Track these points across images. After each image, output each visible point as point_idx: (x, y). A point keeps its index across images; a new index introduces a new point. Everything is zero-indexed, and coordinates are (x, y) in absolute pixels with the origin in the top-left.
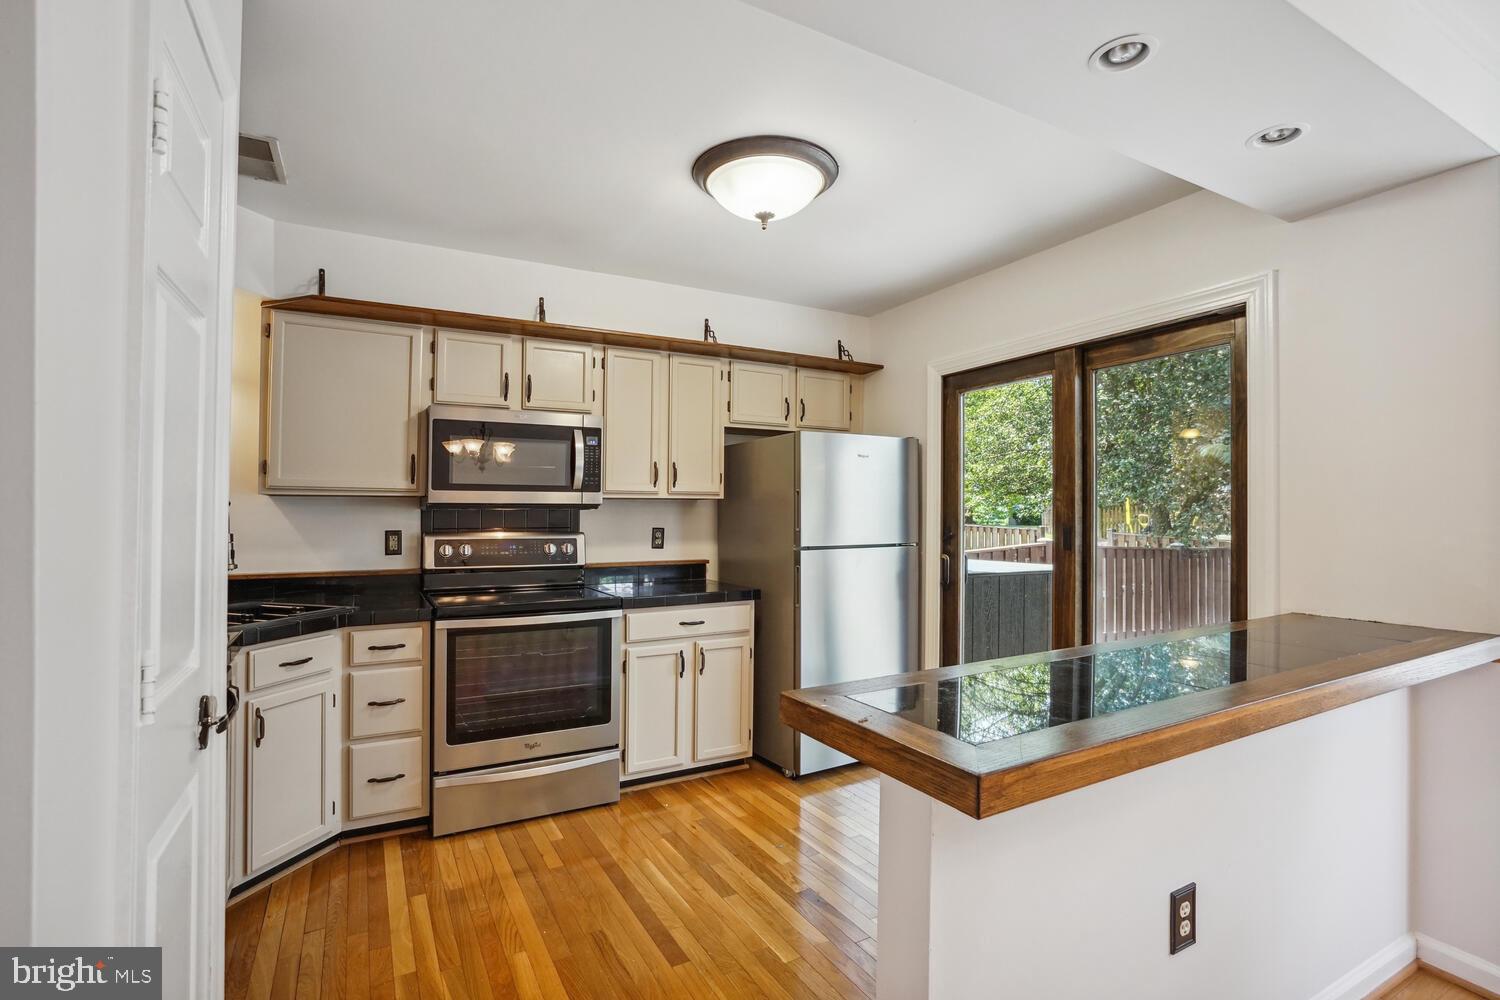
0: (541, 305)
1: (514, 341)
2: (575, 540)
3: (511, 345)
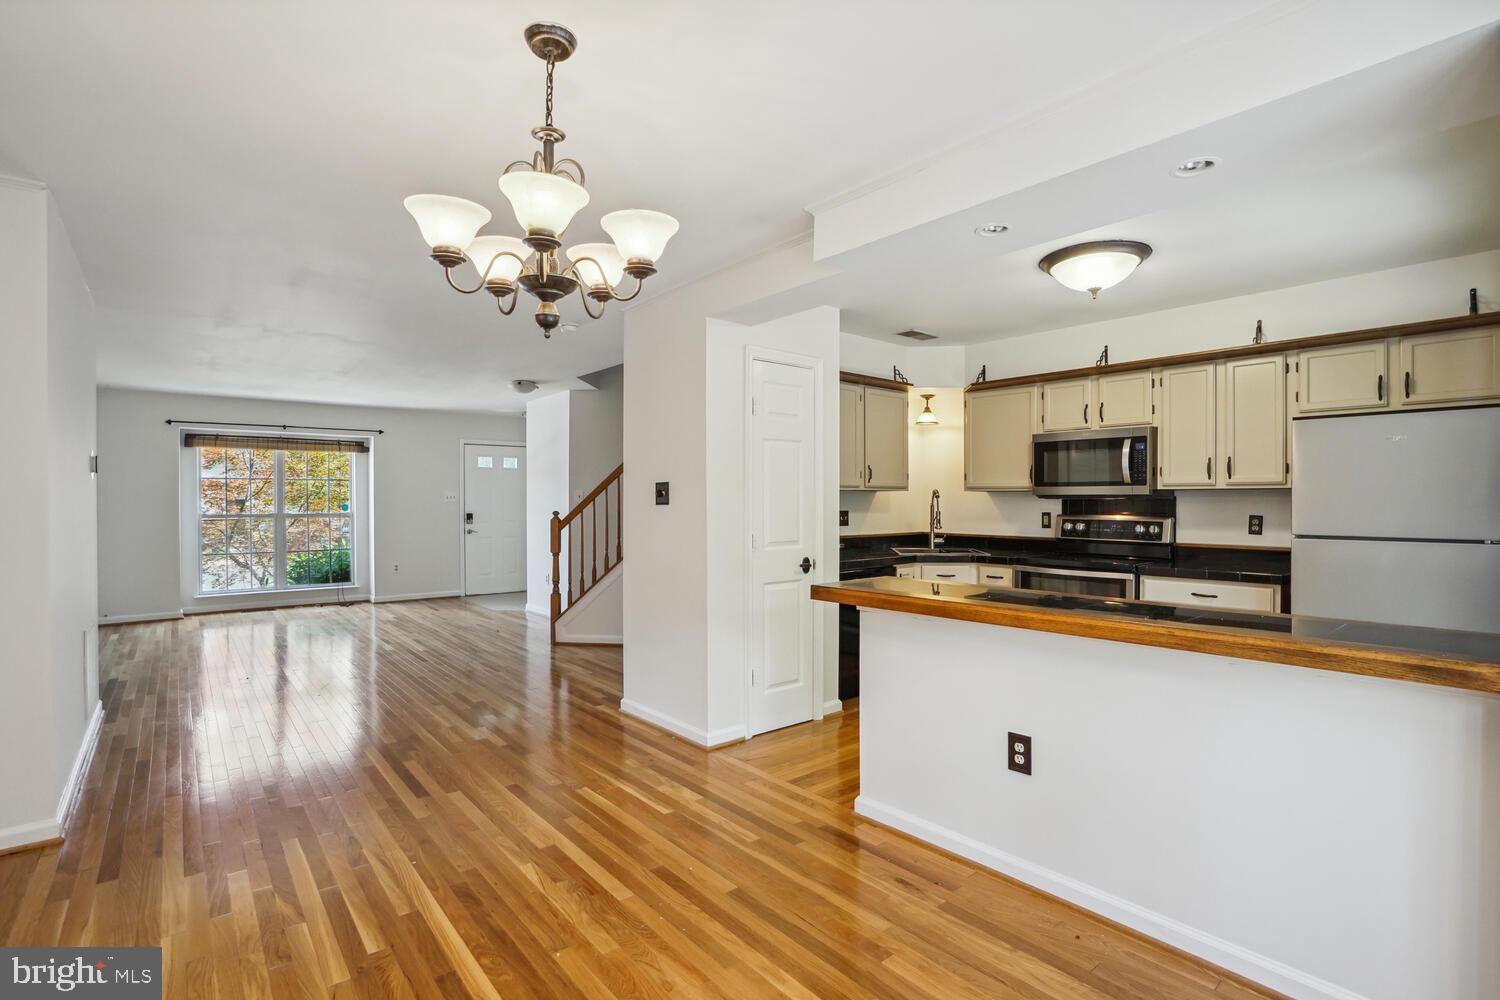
0: (1106, 351)
1: (1092, 380)
2: (1162, 523)
3: (1089, 384)
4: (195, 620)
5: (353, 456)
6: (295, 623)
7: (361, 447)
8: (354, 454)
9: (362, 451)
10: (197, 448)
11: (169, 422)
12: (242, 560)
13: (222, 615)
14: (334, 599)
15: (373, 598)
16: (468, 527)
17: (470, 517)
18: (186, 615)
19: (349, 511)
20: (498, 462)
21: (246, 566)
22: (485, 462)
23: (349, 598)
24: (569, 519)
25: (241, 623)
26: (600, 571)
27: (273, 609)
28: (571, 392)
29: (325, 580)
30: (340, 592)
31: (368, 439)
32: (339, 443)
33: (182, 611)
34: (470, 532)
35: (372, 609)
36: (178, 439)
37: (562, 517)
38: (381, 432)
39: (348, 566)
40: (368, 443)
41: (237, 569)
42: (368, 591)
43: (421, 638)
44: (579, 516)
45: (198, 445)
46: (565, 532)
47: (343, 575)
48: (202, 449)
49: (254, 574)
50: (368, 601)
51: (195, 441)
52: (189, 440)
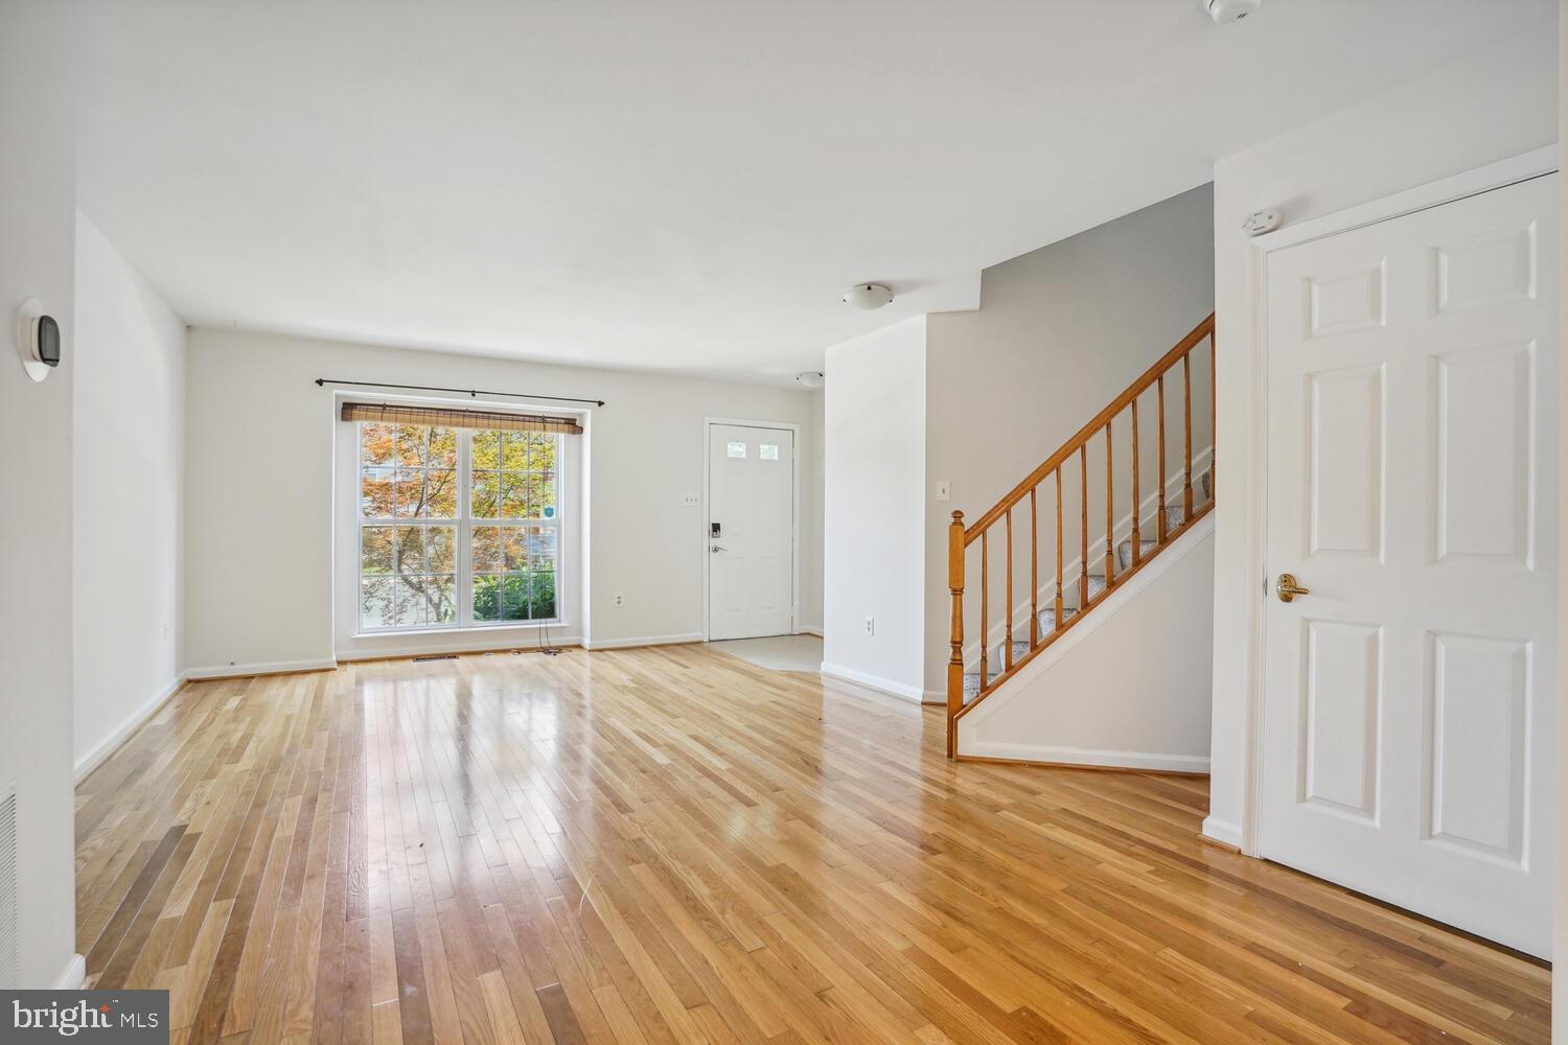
4: (352, 669)
5: (561, 439)
6: (480, 678)
7: (573, 426)
8: (562, 436)
9: (574, 432)
10: (358, 423)
11: (320, 382)
12: (415, 580)
13: (387, 664)
14: (534, 642)
15: (587, 642)
16: (714, 542)
17: (716, 527)
18: (340, 663)
19: (554, 517)
20: (753, 450)
21: (419, 588)
22: (737, 450)
23: (555, 641)
24: (981, 528)
25: (411, 677)
26: (1047, 627)
27: (454, 656)
28: (930, 315)
29: (522, 615)
30: (543, 633)
31: (581, 415)
32: (543, 419)
33: (334, 658)
34: (716, 550)
35: (587, 658)
36: (333, 409)
37: (969, 522)
38: (601, 404)
39: (553, 595)
40: (582, 421)
41: (408, 592)
42: (580, 633)
43: (700, 732)
44: (1003, 519)
45: (359, 420)
46: (973, 552)
47: (547, 609)
48: (365, 423)
49: (430, 600)
50: (579, 647)
51: (356, 412)
52: (348, 410)
